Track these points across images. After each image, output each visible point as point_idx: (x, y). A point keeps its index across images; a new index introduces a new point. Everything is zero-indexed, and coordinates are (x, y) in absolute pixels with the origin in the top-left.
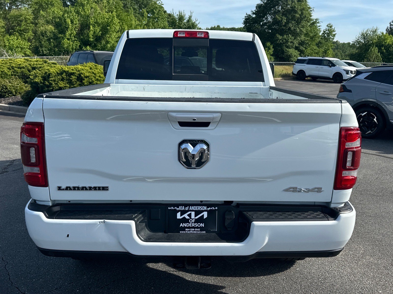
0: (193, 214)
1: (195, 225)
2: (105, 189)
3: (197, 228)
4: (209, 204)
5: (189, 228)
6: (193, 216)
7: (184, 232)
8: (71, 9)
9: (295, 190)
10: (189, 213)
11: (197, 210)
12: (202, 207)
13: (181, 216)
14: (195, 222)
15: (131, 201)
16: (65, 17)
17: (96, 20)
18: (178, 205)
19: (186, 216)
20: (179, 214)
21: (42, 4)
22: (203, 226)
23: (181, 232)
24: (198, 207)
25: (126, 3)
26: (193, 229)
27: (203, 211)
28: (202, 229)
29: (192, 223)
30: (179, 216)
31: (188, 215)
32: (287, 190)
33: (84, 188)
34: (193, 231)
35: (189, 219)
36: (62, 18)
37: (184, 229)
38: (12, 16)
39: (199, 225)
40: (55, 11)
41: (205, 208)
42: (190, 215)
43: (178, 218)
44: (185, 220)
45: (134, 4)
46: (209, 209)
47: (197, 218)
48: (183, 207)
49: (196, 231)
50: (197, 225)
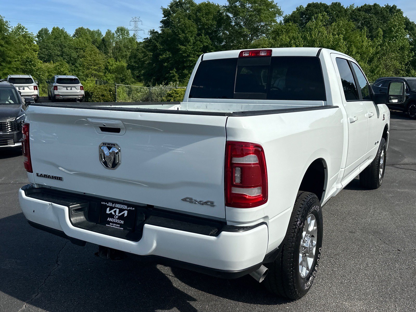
0: (118, 210)
1: (118, 221)
2: (60, 179)
3: (118, 224)
4: (129, 204)
5: (113, 223)
6: (117, 214)
7: (109, 226)
8: (298, 35)
9: (190, 200)
10: (115, 209)
11: (120, 208)
12: (124, 206)
13: (109, 211)
14: (118, 219)
15: (85, 193)
16: (292, 43)
17: (322, 44)
18: (108, 201)
19: (112, 212)
20: (108, 209)
21: (279, 32)
22: (123, 223)
23: (106, 225)
24: (121, 206)
25: (372, 23)
26: (115, 225)
27: (124, 210)
28: (121, 225)
29: (116, 219)
30: (108, 212)
31: (114, 211)
32: (185, 200)
33: (49, 177)
34: (115, 226)
35: (114, 215)
36: (289, 44)
37: (109, 223)
38: (251, 47)
39: (120, 222)
40: (283, 38)
41: (126, 207)
42: (115, 212)
43: (107, 213)
44: (111, 216)
45: (381, 23)
46: (128, 209)
47: (120, 215)
48: (111, 203)
49: (117, 226)
50: (119, 221)
